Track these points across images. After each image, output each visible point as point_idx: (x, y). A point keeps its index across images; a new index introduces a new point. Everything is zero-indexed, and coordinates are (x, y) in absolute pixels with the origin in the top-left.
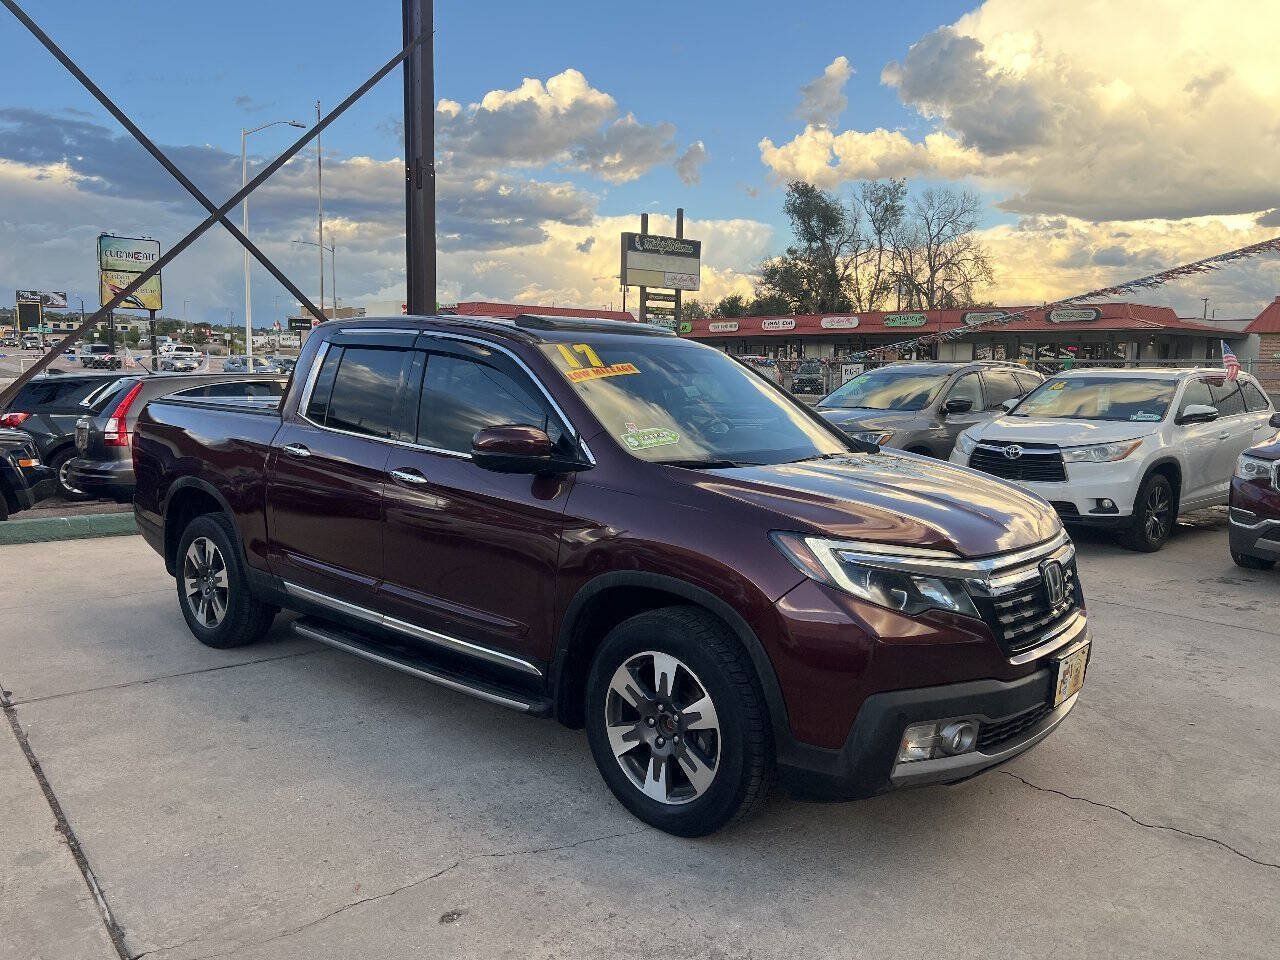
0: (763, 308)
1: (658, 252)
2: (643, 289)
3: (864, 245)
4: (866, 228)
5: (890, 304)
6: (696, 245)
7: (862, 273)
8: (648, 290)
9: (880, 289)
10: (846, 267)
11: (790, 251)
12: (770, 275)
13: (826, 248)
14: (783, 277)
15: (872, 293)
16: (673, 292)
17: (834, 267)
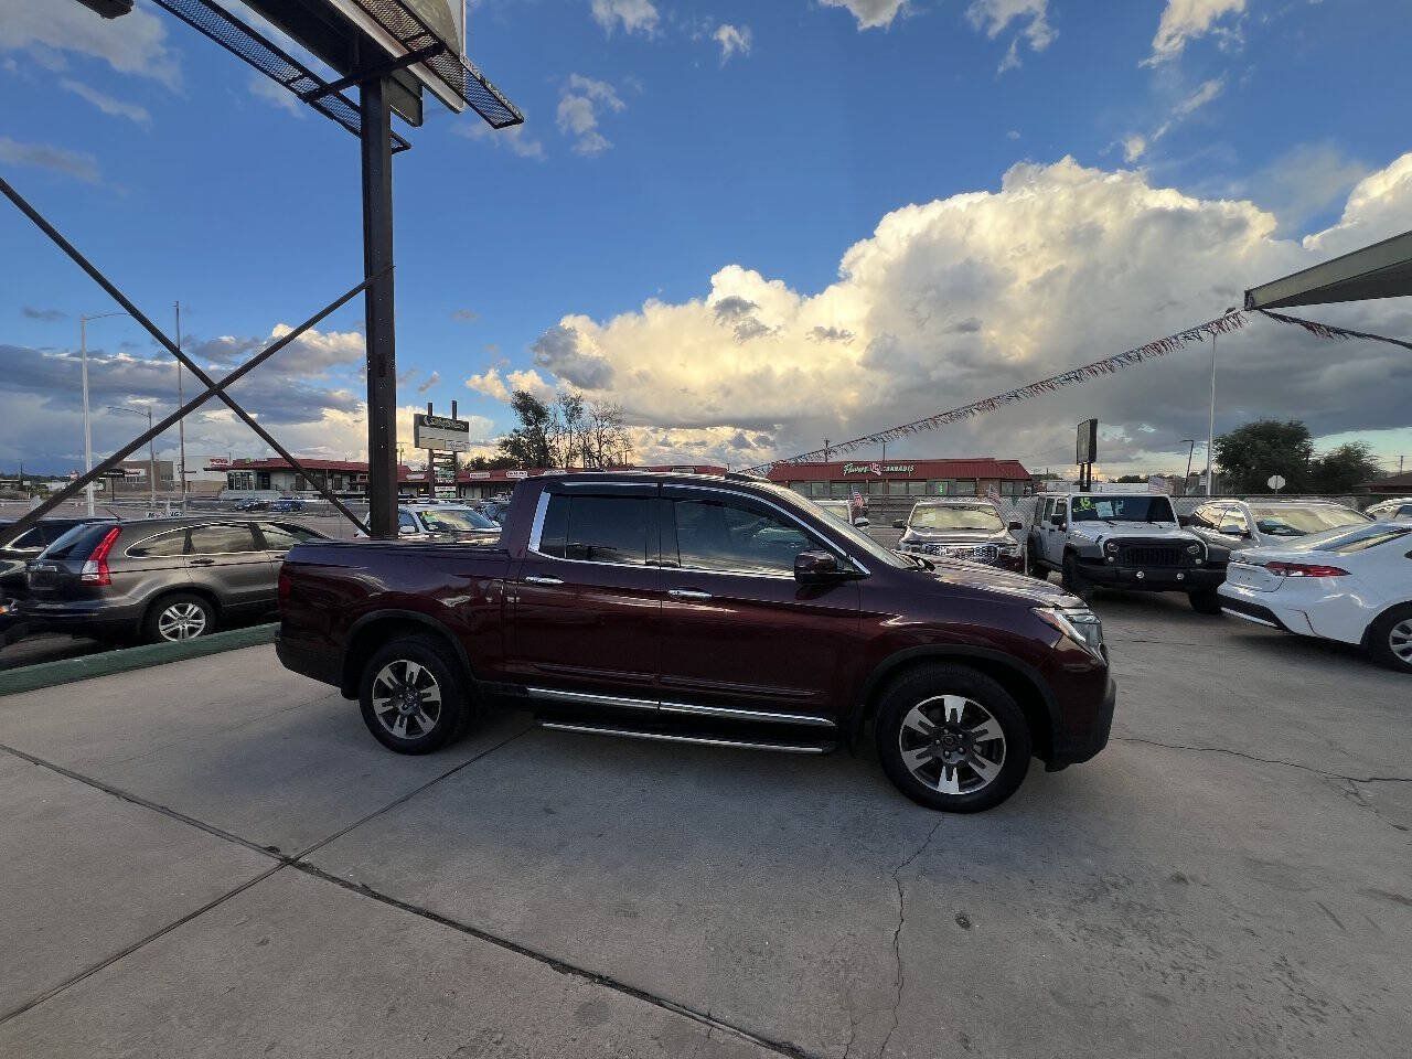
0: (501, 465)
1: (441, 427)
2: (431, 450)
3: (561, 429)
4: (562, 420)
5: (578, 463)
6: (467, 424)
7: (562, 445)
8: (435, 452)
9: (572, 454)
10: (551, 442)
11: (515, 431)
12: (505, 444)
13: (538, 430)
14: (514, 446)
15: (568, 457)
16: (451, 453)
17: (543, 440)
